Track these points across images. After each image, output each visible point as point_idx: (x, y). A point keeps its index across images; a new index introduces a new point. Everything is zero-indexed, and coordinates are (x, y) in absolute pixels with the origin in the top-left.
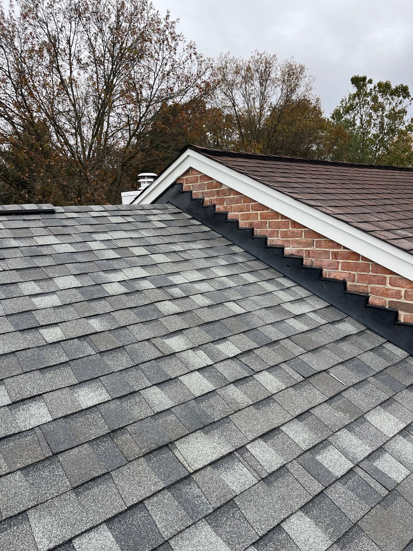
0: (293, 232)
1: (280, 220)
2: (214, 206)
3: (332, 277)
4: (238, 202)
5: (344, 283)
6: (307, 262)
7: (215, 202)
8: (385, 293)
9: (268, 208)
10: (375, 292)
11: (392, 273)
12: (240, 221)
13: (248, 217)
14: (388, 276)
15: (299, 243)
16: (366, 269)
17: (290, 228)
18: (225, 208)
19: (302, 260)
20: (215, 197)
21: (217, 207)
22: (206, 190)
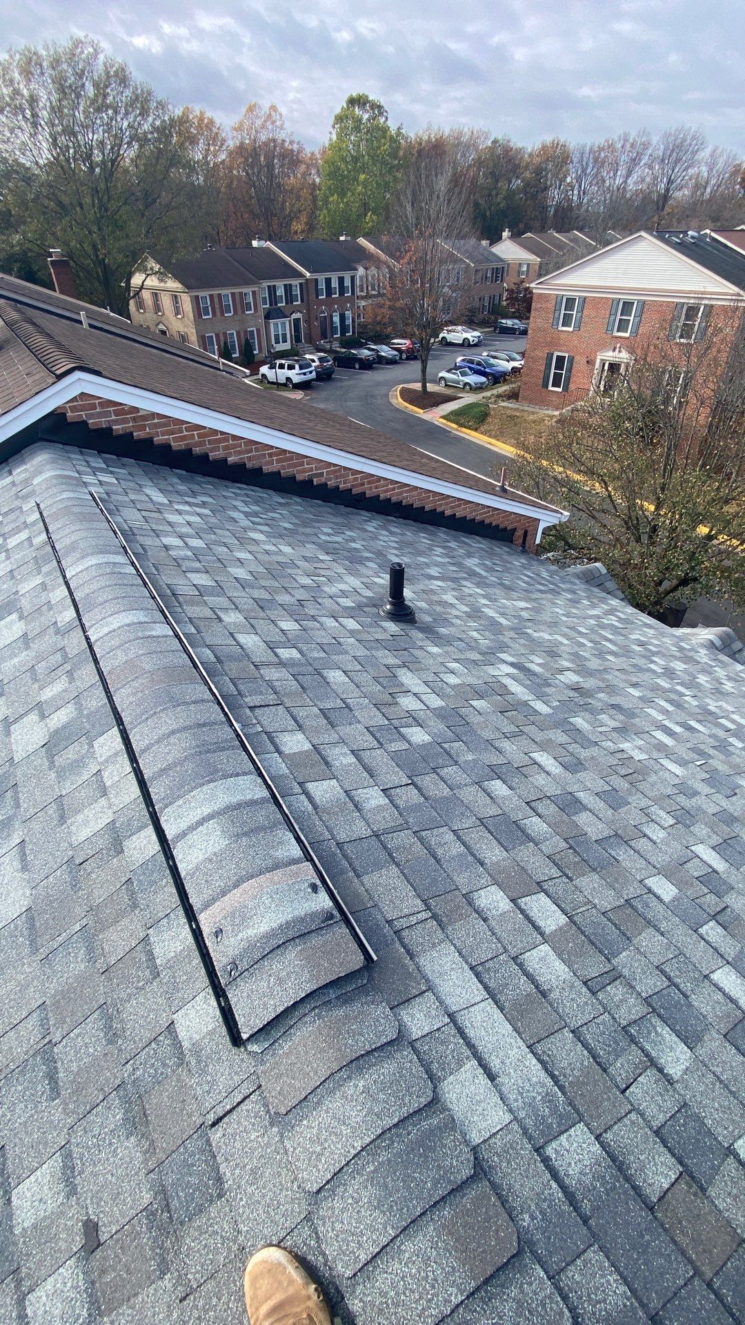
0: (234, 444)
1: (219, 436)
2: (131, 433)
3: (270, 471)
4: (165, 425)
5: (279, 472)
6: (249, 465)
7: (132, 430)
8: (304, 471)
9: (205, 428)
10: (299, 472)
11: (307, 457)
12: (172, 444)
13: (183, 438)
14: (305, 460)
15: (240, 453)
16: (291, 459)
17: (231, 442)
18: (149, 433)
19: (245, 464)
20: (131, 424)
21: (135, 434)
22: (114, 418)
